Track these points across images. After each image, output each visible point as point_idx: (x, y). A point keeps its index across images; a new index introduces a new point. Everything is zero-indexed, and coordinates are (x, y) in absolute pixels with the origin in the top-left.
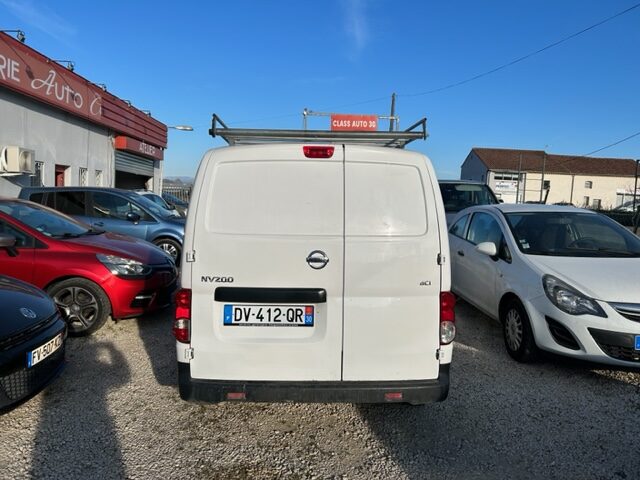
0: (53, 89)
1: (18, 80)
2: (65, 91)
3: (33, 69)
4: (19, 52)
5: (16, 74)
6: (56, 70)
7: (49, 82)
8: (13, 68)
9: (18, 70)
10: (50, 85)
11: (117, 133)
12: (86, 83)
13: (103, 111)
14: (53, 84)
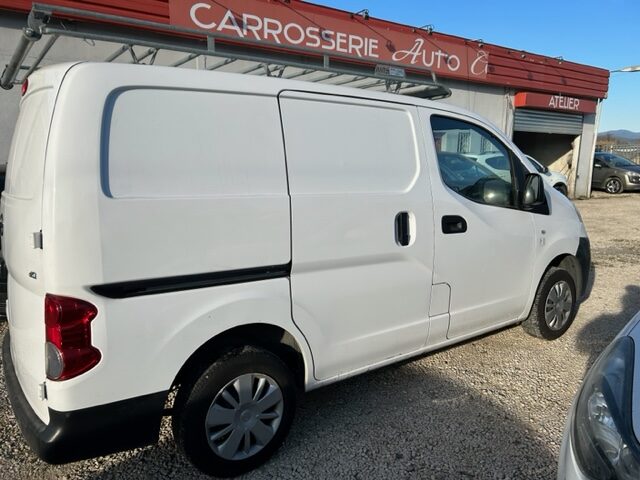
0: (419, 58)
1: (377, 56)
2: (436, 57)
3: (394, 42)
4: (377, 30)
5: (374, 51)
6: (423, 37)
7: (415, 51)
8: (371, 46)
9: (376, 47)
10: (416, 54)
11: (517, 90)
12: (466, 42)
13: (489, 68)
14: (421, 51)
